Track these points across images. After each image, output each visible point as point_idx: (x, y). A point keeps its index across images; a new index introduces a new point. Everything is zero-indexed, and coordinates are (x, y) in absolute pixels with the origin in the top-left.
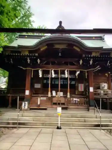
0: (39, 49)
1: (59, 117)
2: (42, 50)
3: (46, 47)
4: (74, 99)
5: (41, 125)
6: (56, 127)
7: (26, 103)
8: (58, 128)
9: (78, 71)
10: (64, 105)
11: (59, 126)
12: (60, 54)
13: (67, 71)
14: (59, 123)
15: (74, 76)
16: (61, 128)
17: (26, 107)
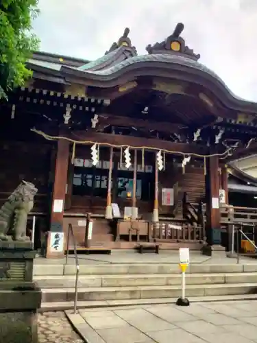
0: (116, 88)
1: (184, 273)
2: (121, 90)
3: (135, 85)
4: (171, 226)
5: (128, 296)
6: (175, 300)
7: (62, 235)
8: (181, 303)
9: (187, 156)
10: (148, 242)
11: (184, 298)
12: (146, 109)
13: (162, 155)
14: (184, 287)
15: (149, 168)
16: (187, 304)
17: (61, 248)
